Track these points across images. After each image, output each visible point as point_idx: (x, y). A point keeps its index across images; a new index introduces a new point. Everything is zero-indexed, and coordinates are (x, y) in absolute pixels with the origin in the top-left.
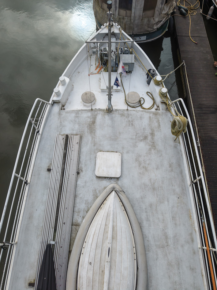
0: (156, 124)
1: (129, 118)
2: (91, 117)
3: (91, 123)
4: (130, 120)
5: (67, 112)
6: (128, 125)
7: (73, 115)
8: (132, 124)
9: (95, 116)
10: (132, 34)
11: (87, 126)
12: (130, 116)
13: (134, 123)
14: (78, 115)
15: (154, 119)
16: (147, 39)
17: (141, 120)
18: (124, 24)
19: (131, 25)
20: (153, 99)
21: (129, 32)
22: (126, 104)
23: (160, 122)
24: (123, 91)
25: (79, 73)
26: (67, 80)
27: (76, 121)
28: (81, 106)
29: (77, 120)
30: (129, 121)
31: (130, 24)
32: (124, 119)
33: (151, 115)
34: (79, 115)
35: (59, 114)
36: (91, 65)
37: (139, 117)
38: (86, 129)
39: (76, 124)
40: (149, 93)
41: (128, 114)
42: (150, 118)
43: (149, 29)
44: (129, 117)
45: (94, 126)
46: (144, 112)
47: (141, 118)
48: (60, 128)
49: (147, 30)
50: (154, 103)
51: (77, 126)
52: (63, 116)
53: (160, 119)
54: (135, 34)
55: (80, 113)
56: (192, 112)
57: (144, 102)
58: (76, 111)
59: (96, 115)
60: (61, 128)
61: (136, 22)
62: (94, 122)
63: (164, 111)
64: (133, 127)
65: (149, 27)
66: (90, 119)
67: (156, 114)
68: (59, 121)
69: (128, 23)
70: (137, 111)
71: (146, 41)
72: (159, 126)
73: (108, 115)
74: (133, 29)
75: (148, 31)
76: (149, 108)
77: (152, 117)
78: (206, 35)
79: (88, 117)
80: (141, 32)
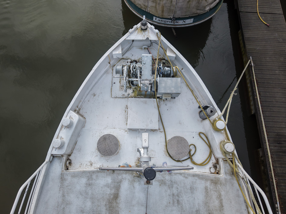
0: (217, 203)
1: (174, 189)
2: (112, 186)
3: (112, 197)
4: (174, 192)
5: (75, 175)
6: (171, 202)
7: (84, 181)
8: (178, 201)
9: (118, 183)
10: (173, 18)
11: (105, 203)
12: (175, 186)
13: (180, 199)
14: (91, 181)
15: (212, 192)
16: (194, 22)
17: (192, 193)
18: (161, 6)
19: (172, 8)
20: (210, 146)
21: (169, 15)
22: (167, 154)
23: (223, 197)
24: (162, 130)
25: (94, 95)
26: (75, 117)
27: (87, 193)
28: (97, 156)
29: (90, 192)
30: (173, 195)
31: (170, 6)
32: (166, 191)
33: (208, 184)
34: (93, 181)
35: (61, 178)
36: (113, 82)
37: (188, 187)
38: (104, 210)
39: (88, 200)
40: (203, 134)
41: (172, 181)
42: (206, 189)
43: (199, 12)
44: (172, 187)
45: (117, 203)
46: (196, 178)
47: (192, 189)
48: (63, 206)
49: (196, 12)
50: (211, 152)
51: (89, 204)
52: (68, 182)
53: (223, 193)
54: (176, 17)
55: (94, 177)
56: (267, 149)
57: (195, 151)
58: (88, 174)
59: (120, 182)
60: (64, 208)
61: (180, 4)
62: (116, 196)
63: (228, 177)
64: (180, 206)
65: (198, 9)
66: (111, 189)
67: (215, 182)
68: (61, 192)
69: (166, 5)
70: (186, 176)
71: (193, 24)
72: (222, 206)
73: (139, 181)
74: (175, 12)
75: (196, 14)
76: (203, 163)
77: (209, 189)
78: (281, 11)
79: (107, 186)
80: (185, 15)
